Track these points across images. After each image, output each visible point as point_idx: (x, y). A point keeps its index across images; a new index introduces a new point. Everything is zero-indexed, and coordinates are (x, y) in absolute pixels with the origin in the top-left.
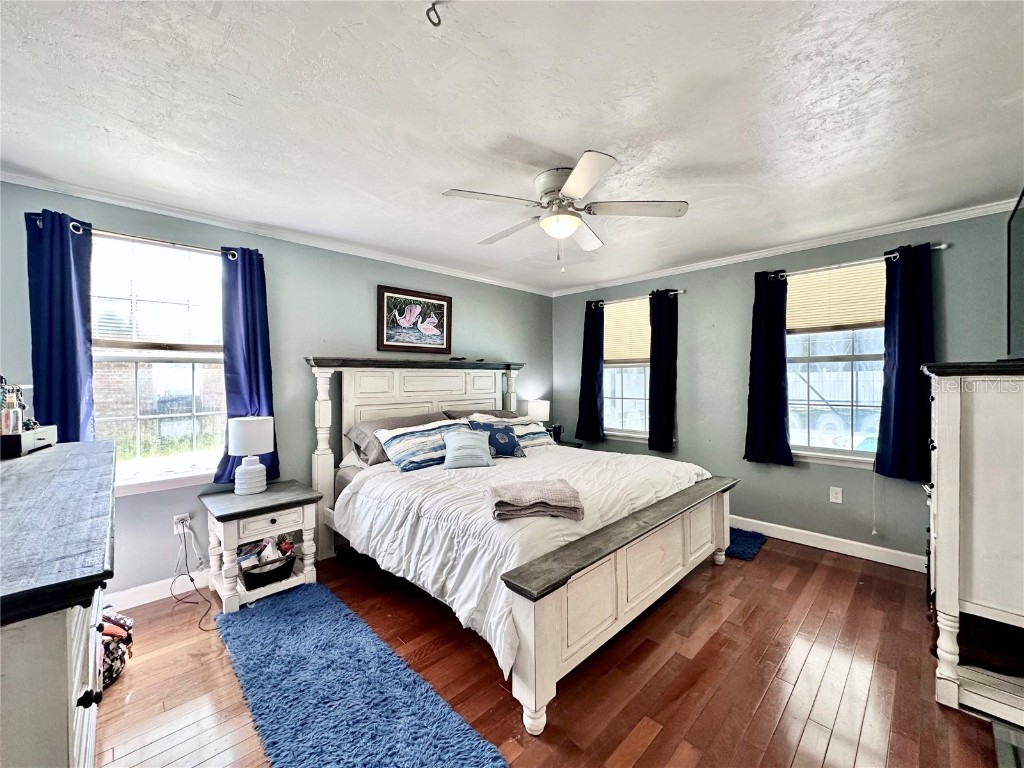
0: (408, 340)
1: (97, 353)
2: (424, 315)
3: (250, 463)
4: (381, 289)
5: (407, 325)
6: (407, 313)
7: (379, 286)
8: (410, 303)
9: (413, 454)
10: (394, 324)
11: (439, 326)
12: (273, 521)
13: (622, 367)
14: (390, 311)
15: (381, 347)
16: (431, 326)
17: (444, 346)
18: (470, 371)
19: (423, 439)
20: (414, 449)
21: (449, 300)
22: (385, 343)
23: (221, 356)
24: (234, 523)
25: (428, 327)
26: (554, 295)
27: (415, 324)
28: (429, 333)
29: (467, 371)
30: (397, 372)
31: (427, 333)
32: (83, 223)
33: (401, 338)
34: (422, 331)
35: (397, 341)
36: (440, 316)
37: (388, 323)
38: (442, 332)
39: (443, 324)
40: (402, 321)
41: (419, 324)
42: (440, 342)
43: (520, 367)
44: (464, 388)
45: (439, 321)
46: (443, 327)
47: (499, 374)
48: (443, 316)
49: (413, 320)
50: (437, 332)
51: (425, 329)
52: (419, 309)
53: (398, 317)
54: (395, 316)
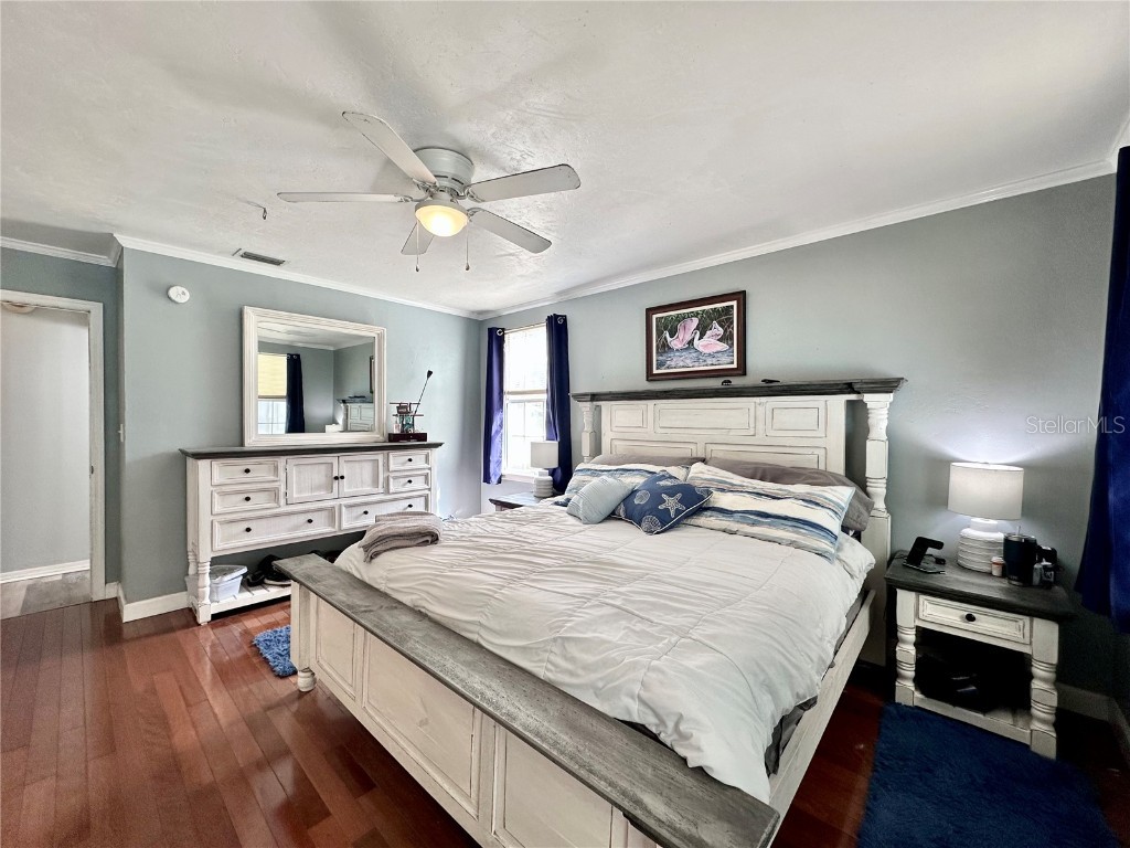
0: (681, 364)
2: (703, 329)
5: (680, 346)
6: (680, 334)
7: (647, 309)
8: (684, 317)
10: (665, 348)
11: (727, 338)
14: (660, 334)
15: (650, 376)
16: (713, 341)
17: (735, 366)
21: (742, 297)
22: (656, 371)
25: (710, 343)
27: (691, 342)
28: (712, 349)
30: (651, 403)
31: (707, 351)
33: (673, 364)
34: (701, 349)
36: (727, 324)
37: (657, 350)
38: (731, 346)
39: (731, 334)
40: (675, 343)
41: (696, 341)
42: (729, 360)
43: (887, 385)
44: (752, 425)
45: (725, 331)
46: (732, 339)
47: (838, 403)
48: (732, 323)
49: (688, 338)
50: (723, 346)
51: (705, 346)
52: (696, 321)
53: (669, 339)
54: (665, 338)
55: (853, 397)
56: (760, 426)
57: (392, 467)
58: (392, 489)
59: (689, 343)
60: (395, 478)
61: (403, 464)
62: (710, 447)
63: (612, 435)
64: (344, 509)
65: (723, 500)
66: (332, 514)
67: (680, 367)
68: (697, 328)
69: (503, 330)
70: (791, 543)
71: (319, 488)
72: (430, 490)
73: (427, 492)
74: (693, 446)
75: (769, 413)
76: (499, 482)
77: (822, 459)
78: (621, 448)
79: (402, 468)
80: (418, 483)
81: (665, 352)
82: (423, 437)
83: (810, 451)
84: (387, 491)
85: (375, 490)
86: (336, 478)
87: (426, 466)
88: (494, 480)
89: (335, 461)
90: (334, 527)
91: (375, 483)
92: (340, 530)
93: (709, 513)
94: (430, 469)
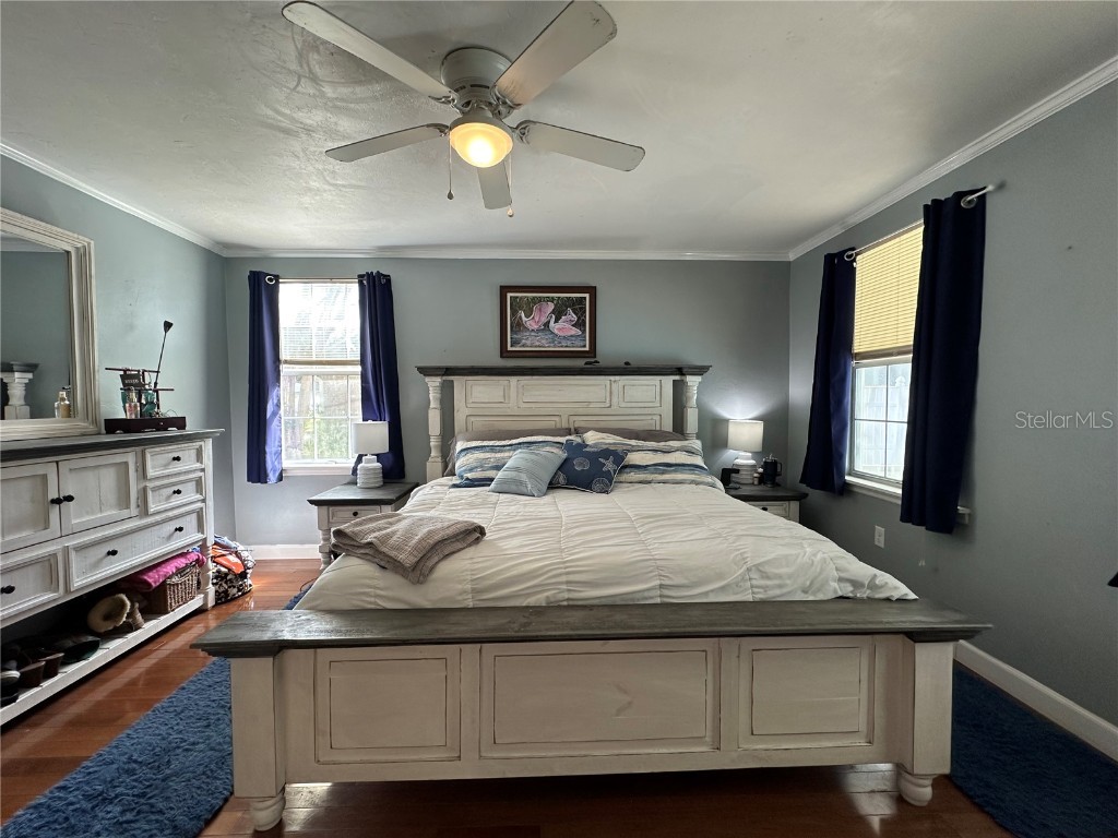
0: (537, 344)
1: (284, 369)
2: (558, 314)
3: (369, 461)
4: (504, 290)
5: (536, 327)
6: (535, 314)
7: (501, 287)
8: (540, 300)
9: (471, 470)
10: (518, 326)
11: (580, 324)
12: (355, 514)
13: (887, 364)
14: (514, 313)
15: (504, 353)
16: (568, 326)
17: (587, 349)
18: (617, 378)
19: (488, 455)
20: (475, 464)
21: (592, 290)
22: (509, 348)
23: (358, 369)
24: (325, 508)
25: (564, 327)
26: (792, 256)
27: (547, 324)
29: (612, 378)
30: (514, 380)
32: (274, 276)
33: (528, 342)
34: (556, 331)
35: (523, 346)
36: (580, 312)
37: (512, 328)
38: (584, 331)
39: (584, 322)
40: (529, 323)
41: (552, 324)
42: (582, 344)
43: (700, 371)
44: (608, 399)
45: (579, 318)
46: (585, 326)
47: (668, 381)
48: (585, 312)
49: (544, 320)
50: (576, 331)
51: (559, 329)
52: (551, 307)
53: (524, 318)
54: (521, 317)
55: (677, 378)
56: (615, 400)
57: (151, 473)
58: (152, 508)
59: (545, 325)
60: (155, 489)
61: (166, 466)
62: (572, 419)
63: (468, 412)
64: (73, 555)
65: (635, 458)
66: (51, 569)
67: (536, 346)
68: (553, 312)
69: (277, 277)
70: (692, 482)
71: (17, 526)
72: (204, 501)
73: (200, 505)
74: (557, 419)
75: (621, 390)
76: (280, 478)
77: (658, 423)
78: (478, 423)
79: (166, 472)
80: (189, 495)
81: (520, 330)
82: (180, 423)
83: (650, 417)
84: (145, 512)
85: (125, 513)
86: (57, 501)
87: (198, 465)
88: (272, 477)
89: (51, 470)
90: (56, 590)
91: (124, 502)
92: (67, 591)
93: (628, 470)
94: (203, 470)
